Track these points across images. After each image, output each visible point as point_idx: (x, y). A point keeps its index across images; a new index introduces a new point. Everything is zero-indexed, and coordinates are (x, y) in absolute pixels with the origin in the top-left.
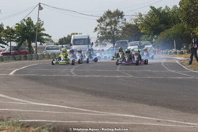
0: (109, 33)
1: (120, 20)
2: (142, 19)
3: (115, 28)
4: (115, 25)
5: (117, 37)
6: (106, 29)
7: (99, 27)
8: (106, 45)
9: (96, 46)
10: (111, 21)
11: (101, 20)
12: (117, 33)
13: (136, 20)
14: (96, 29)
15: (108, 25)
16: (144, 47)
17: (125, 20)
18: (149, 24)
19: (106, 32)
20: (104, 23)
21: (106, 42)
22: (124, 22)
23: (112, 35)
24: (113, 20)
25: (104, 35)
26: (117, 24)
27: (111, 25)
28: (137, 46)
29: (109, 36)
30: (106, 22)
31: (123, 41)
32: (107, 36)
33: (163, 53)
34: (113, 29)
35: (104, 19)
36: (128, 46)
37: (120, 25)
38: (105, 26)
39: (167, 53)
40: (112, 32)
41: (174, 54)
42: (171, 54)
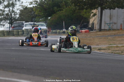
0: (7, 14)
1: (18, 3)
2: (37, 2)
3: (12, 10)
4: (13, 8)
5: (15, 19)
6: (4, 11)
8: (4, 25)
10: (9, 4)
12: (14, 14)
13: (31, 3)
15: (6, 7)
17: (22, 3)
18: (42, 6)
19: (4, 13)
20: (2, 5)
21: (4, 23)
22: (21, 5)
23: (10, 16)
24: (11, 2)
25: (2, 17)
26: (14, 6)
27: (9, 7)
28: (32, 27)
29: (7, 17)
30: (5, 4)
31: (20, 22)
32: (5, 18)
33: (52, 33)
34: (11, 11)
35: (2, 1)
36: (23, 27)
37: (18, 8)
38: (3, 8)
39: (56, 33)
40: (10, 14)
41: (62, 33)
42: (60, 34)
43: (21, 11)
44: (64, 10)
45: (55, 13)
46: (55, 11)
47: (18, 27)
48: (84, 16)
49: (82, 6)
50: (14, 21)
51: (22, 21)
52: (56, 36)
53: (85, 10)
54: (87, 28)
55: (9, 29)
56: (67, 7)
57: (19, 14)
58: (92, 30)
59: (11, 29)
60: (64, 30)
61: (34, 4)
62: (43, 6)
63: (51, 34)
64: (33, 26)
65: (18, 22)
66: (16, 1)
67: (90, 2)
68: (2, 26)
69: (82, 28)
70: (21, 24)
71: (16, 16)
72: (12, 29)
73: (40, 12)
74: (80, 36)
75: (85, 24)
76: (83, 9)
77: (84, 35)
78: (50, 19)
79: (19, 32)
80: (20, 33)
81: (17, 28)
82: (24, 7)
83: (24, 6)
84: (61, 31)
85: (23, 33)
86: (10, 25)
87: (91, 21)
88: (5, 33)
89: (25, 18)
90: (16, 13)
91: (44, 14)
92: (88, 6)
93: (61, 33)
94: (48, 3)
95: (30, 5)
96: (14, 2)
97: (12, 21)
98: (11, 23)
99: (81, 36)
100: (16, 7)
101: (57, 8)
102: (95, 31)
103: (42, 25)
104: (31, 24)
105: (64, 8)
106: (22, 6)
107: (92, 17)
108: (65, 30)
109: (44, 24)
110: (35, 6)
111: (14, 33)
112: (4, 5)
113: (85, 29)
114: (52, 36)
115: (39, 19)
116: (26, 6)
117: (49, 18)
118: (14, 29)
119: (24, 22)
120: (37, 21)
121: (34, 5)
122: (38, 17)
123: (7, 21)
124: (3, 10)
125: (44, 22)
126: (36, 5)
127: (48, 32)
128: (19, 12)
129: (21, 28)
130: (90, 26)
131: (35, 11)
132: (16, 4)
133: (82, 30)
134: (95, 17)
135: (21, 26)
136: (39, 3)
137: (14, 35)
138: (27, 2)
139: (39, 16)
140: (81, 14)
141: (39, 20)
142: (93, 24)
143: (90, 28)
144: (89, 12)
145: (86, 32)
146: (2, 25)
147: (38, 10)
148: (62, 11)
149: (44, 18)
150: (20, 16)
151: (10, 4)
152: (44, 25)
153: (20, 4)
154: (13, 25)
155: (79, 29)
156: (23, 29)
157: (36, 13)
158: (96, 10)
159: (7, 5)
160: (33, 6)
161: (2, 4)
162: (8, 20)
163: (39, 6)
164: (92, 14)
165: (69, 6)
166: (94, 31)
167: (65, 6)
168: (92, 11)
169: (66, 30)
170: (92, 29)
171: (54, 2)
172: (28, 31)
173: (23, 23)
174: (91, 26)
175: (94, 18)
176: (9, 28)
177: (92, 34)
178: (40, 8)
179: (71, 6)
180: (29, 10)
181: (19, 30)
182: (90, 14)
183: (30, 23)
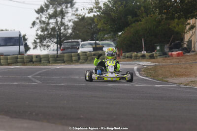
0: (53, 29)
1: (70, 10)
2: (100, 8)
3: (61, 22)
4: (62, 18)
5: (65, 36)
6: (48, 24)
7: (38, 21)
8: (48, 46)
9: (34, 48)
10: (55, 12)
11: (41, 11)
12: (65, 29)
13: (91, 10)
14: (34, 24)
15: (51, 17)
16: (101, 49)
17: (77, 10)
19: (48, 27)
20: (45, 15)
21: (48, 43)
22: (75, 13)
23: (57, 32)
24: (59, 9)
25: (46, 33)
26: (64, 16)
27: (56, 17)
28: (92, 48)
29: (53, 33)
30: (49, 12)
31: (73, 40)
32: (50, 34)
33: (125, 57)
34: (59, 23)
35: (45, 9)
36: (79, 48)
37: (70, 18)
38: (47, 20)
39: (131, 57)
40: (57, 28)
41: (141, 58)
42: (137, 59)
43: (75, 22)
44: (144, 20)
45: (129, 25)
46: (130, 22)
47: (71, 48)
48: (175, 30)
49: (173, 14)
50: (64, 40)
51: (76, 39)
52: (132, 62)
53: (176, 20)
54: (180, 49)
55: (56, 52)
56: (149, 16)
57: (72, 29)
58: (189, 52)
59: (59, 52)
60: (143, 52)
61: (95, 12)
62: (110, 14)
63: (123, 59)
64: (94, 46)
65: (70, 41)
66: (67, 7)
67: (184, 7)
68: (46, 48)
69: (172, 49)
70: (75, 43)
71: (67, 32)
72: (61, 52)
73: (105, 25)
74: (169, 61)
75: (177, 42)
76: (173, 18)
77: (175, 60)
78: (120, 35)
79: (72, 57)
80: (74, 58)
81: (69, 50)
82: (80, 17)
83: (80, 15)
84: (139, 54)
85: (79, 59)
86: (59, 46)
87: (187, 37)
88: (50, 59)
89: (81, 34)
90: (66, 27)
91: (111, 28)
92: (182, 13)
93: (139, 57)
94: (117, 11)
95: (89, 13)
96: (64, 10)
97: (60, 39)
98: (59, 43)
99: (171, 62)
100: (67, 17)
101: (132, 18)
102: (193, 53)
103: (109, 45)
104: (91, 44)
105: (143, 17)
106: (77, 15)
107: (188, 31)
108: (145, 52)
109: (112, 43)
110: (98, 15)
111: (65, 58)
112: (49, 14)
113: (177, 50)
114: (124, 63)
115: (104, 35)
116: (84, 14)
117: (120, 33)
118: (64, 51)
119: (80, 40)
120: (100, 39)
121: (96, 14)
122: (101, 32)
123: (52, 40)
124: (47, 22)
125: (112, 40)
126: (99, 13)
127: (119, 55)
128: (71, 26)
129: (75, 50)
130: (185, 46)
131: (97, 22)
132: (68, 13)
133: (173, 52)
134: (194, 30)
135: (76, 47)
136: (103, 11)
137: (64, 62)
138: (84, 9)
139: (104, 30)
140: (170, 26)
141: (103, 37)
142: (190, 42)
143: (185, 48)
144: (183, 24)
145: (178, 55)
146: (45, 45)
147: (102, 21)
148: (140, 22)
149: (112, 33)
150: (73, 32)
151: (58, 13)
152: (111, 45)
153: (73, 12)
154: (62, 46)
155: (166, 50)
156: (79, 51)
157: (98, 27)
158: (194, 19)
159: (52, 13)
160: (94, 15)
161: (45, 13)
162: (54, 38)
163: (103, 15)
164: (188, 27)
165: (151, 14)
166: (191, 53)
167: (144, 15)
168: (189, 21)
169: (147, 52)
170: (188, 50)
171: (126, 8)
172: (86, 55)
173: (78, 42)
174: (187, 46)
175: (191, 32)
176: (57, 50)
177: (188, 58)
178: (105, 18)
179: (154, 13)
180: (87, 22)
181: (73, 54)
182: (185, 27)
183: (89, 42)
